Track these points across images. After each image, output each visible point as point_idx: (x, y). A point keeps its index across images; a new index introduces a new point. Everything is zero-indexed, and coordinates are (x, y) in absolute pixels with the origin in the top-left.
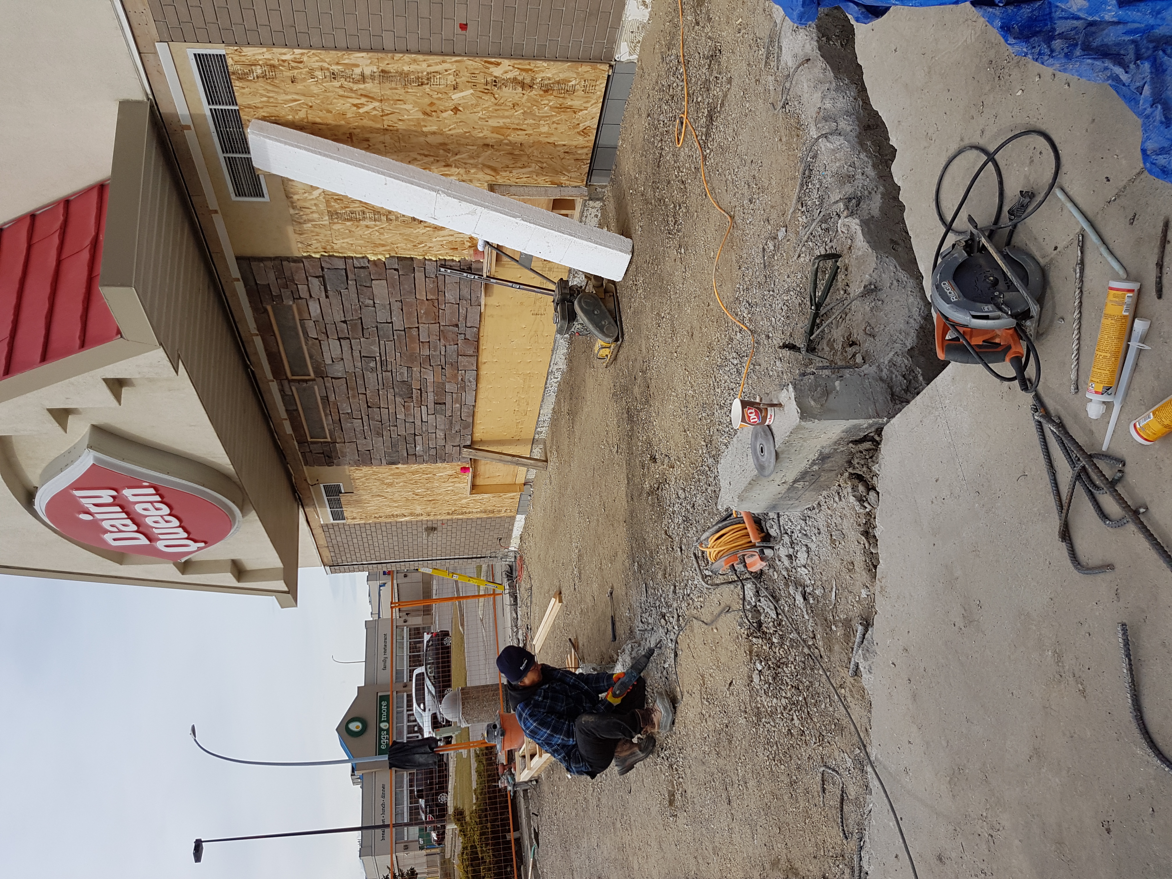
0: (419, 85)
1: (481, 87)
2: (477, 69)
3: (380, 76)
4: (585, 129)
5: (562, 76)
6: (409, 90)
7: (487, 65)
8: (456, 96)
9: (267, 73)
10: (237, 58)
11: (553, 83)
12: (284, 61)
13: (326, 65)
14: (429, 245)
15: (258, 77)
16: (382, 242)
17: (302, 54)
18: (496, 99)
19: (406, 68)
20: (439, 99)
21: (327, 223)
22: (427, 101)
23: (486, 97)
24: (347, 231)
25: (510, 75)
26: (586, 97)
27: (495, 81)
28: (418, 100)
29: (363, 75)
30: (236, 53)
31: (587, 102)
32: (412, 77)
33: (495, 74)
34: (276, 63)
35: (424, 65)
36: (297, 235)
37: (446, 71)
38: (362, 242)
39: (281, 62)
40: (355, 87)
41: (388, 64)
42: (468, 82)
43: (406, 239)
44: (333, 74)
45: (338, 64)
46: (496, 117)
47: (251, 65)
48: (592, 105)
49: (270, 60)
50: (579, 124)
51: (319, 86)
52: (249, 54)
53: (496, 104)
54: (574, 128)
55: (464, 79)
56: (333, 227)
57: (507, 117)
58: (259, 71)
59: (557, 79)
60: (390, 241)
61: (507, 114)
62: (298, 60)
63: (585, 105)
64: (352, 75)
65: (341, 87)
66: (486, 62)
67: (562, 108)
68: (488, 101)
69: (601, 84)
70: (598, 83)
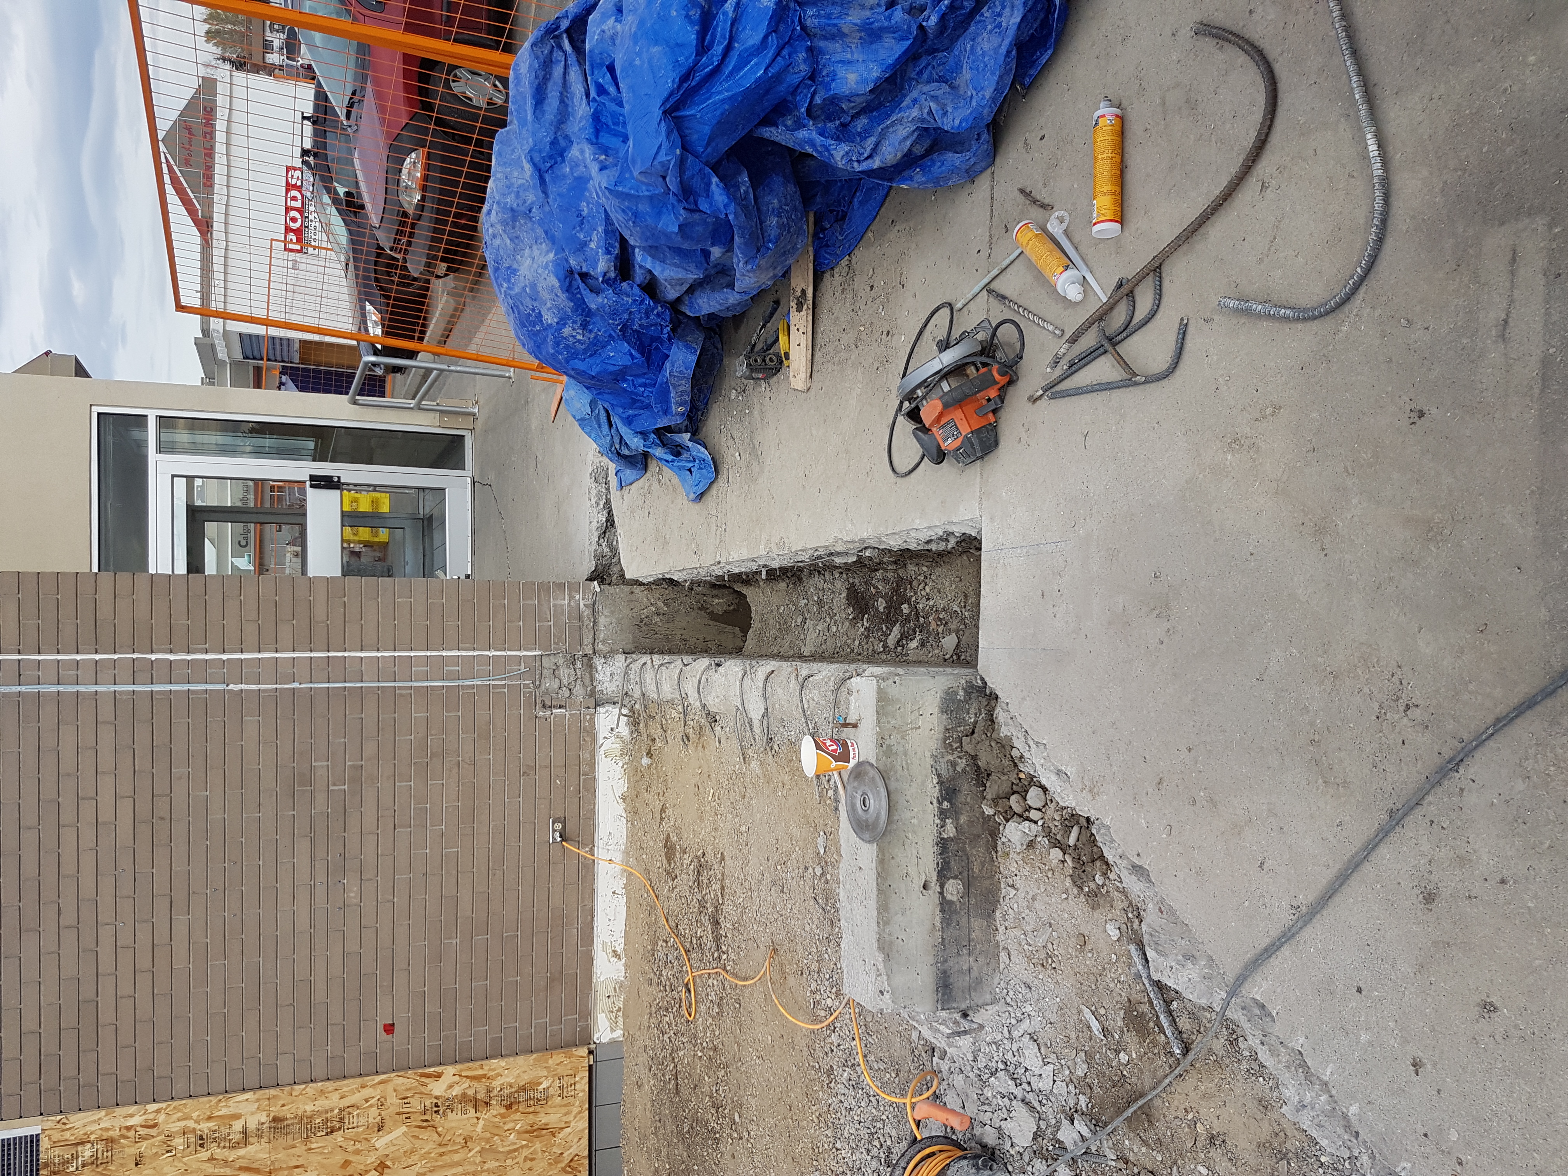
0: (327, 1134)
1: (416, 1120)
2: (410, 1089)
3: (270, 1128)
4: (571, 1161)
5: (526, 1078)
6: (313, 1146)
7: (424, 1079)
8: (381, 1142)
9: (100, 1155)
10: (56, 1136)
11: (516, 1092)
12: (128, 1128)
13: (191, 1124)
15: (83, 1166)
17: (158, 1111)
18: (440, 1135)
19: (309, 1108)
20: (357, 1152)
22: (339, 1158)
23: (424, 1135)
25: (456, 1091)
26: (565, 1105)
27: (437, 1105)
28: (325, 1161)
29: (245, 1132)
30: (59, 1126)
31: (566, 1114)
32: (317, 1121)
33: (436, 1092)
34: (115, 1133)
35: (335, 1097)
37: (367, 1101)
39: (124, 1132)
40: (231, 1155)
41: (283, 1105)
42: (399, 1114)
44: (201, 1138)
45: (210, 1118)
46: (442, 1167)
47: (77, 1144)
48: (575, 1117)
49: (107, 1129)
50: (562, 1154)
51: (176, 1163)
52: (77, 1125)
53: (440, 1145)
54: (557, 1162)
55: (393, 1110)
57: (458, 1164)
58: (87, 1152)
59: (522, 1084)
61: (456, 1157)
62: (150, 1123)
63: (565, 1119)
64: (229, 1134)
65: (212, 1159)
66: (421, 1075)
67: (536, 1131)
68: (428, 1141)
69: (582, 1078)
70: (577, 1079)
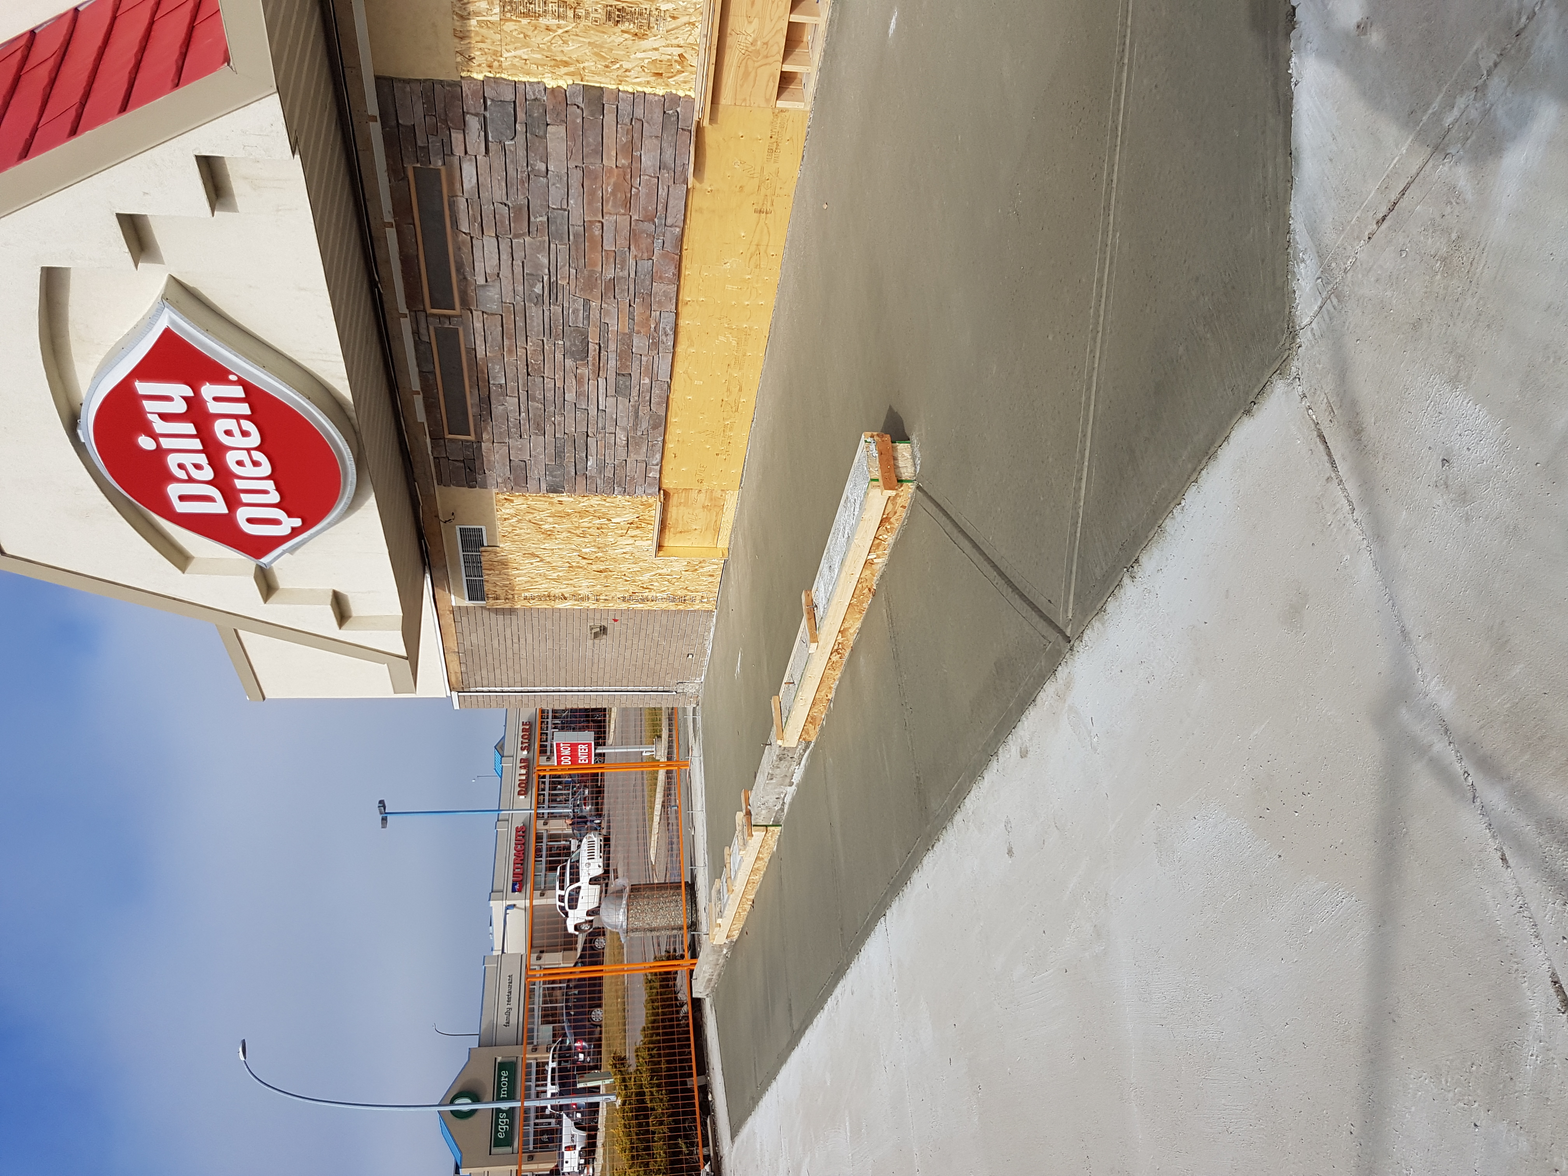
14: (626, 65)
16: (565, 59)
21: (496, 18)
24: (522, 36)
36: (457, 40)
38: (539, 56)
43: (596, 54)
56: (504, 27)
60: (574, 56)
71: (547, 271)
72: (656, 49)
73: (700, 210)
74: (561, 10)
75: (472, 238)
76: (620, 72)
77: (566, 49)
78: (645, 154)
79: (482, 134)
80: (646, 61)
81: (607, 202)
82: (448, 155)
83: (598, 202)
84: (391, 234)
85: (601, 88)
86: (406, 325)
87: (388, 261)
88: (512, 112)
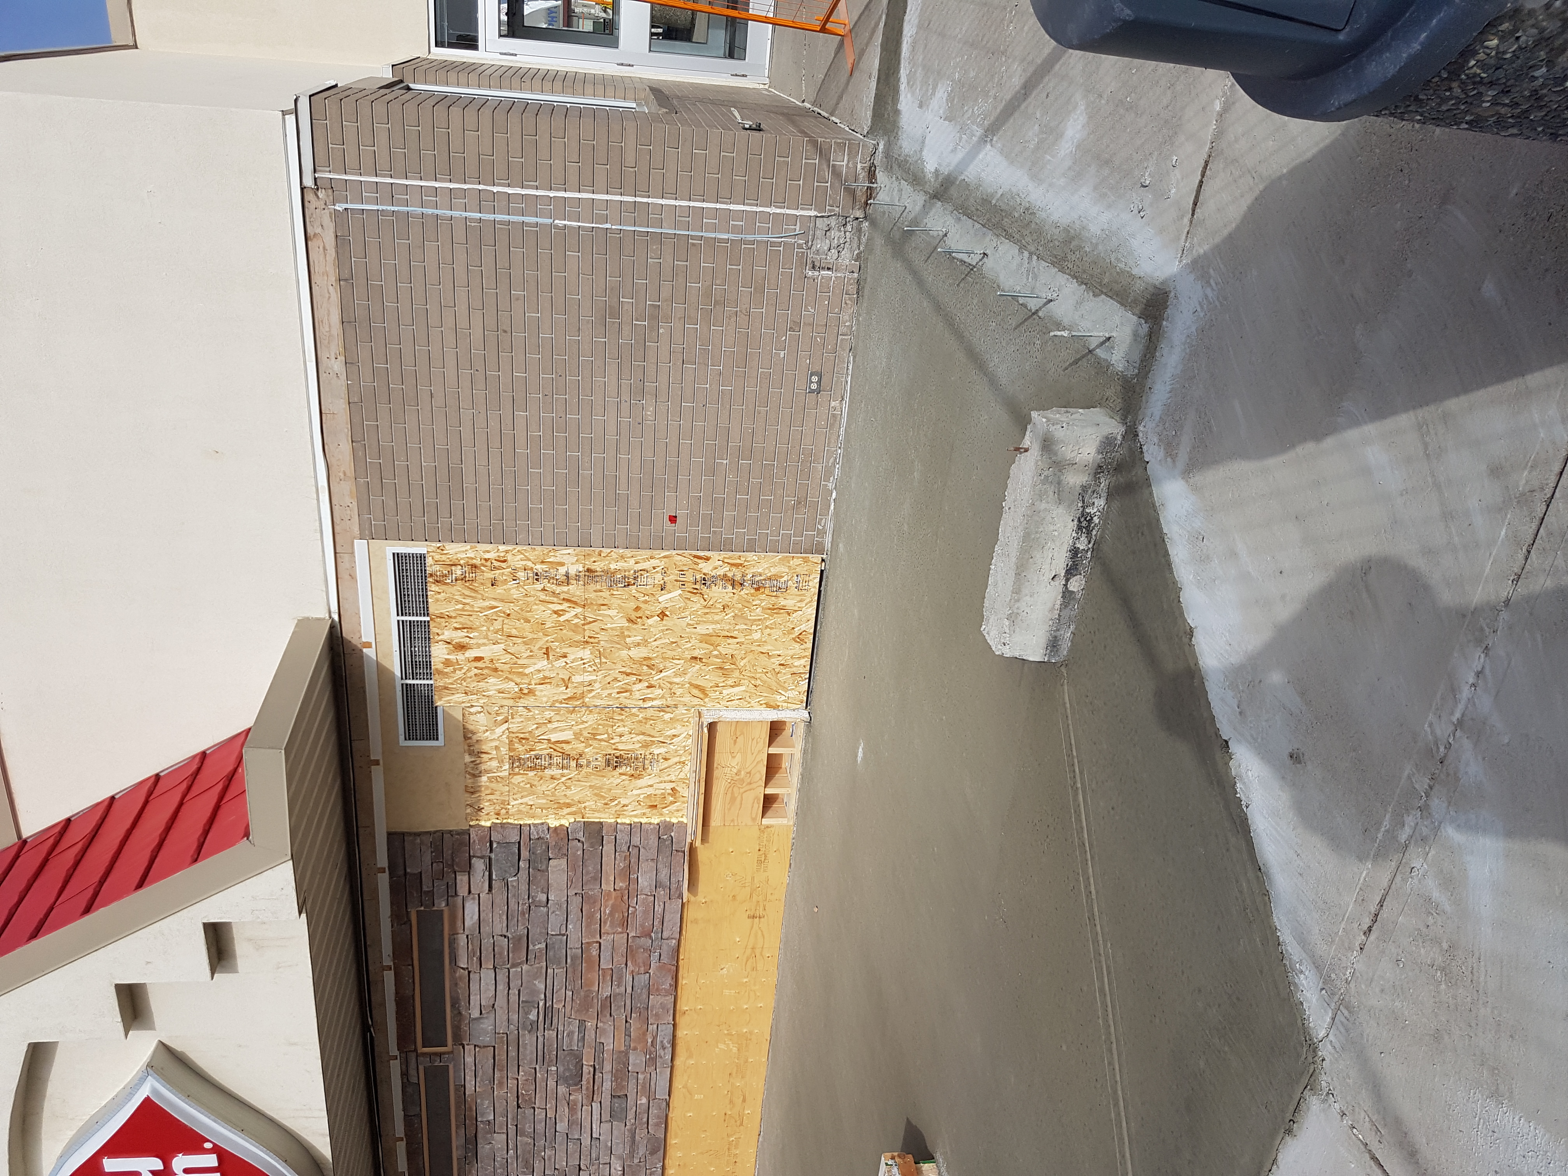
0: (625, 586)
1: (689, 587)
2: (685, 565)
3: (585, 576)
4: (800, 634)
5: (774, 571)
6: (615, 593)
7: (696, 560)
8: (664, 598)
9: (467, 575)
10: (437, 557)
11: (765, 580)
12: (486, 560)
13: (530, 564)
14: (624, 801)
15: (456, 580)
16: (567, 801)
17: (507, 552)
18: (705, 601)
19: (613, 566)
20: (646, 602)
21: (506, 773)
22: (633, 605)
23: (695, 598)
24: (529, 785)
25: (721, 572)
26: (800, 595)
27: (704, 579)
28: (623, 604)
29: (567, 575)
30: (438, 551)
31: (801, 601)
32: (618, 576)
33: (705, 571)
34: (477, 562)
35: (632, 561)
36: (467, 795)
37: (654, 568)
38: (544, 801)
39: (483, 562)
40: (558, 589)
41: (594, 562)
42: (676, 581)
43: (596, 795)
44: (537, 574)
45: (543, 562)
46: (705, 622)
47: (452, 565)
48: (806, 605)
49: (472, 558)
50: (793, 628)
51: (521, 589)
52: (451, 552)
53: (705, 607)
54: (789, 633)
55: (673, 577)
56: (513, 780)
57: (717, 622)
58: (458, 571)
59: (769, 575)
60: (576, 798)
61: (717, 618)
62: (502, 559)
63: (799, 605)
64: (556, 576)
65: (544, 590)
66: (695, 557)
67: (775, 609)
68: (697, 603)
69: (814, 578)
70: (810, 578)
71: (543, 996)
72: (651, 786)
73: (696, 921)
74: (565, 761)
75: (469, 972)
76: (618, 808)
77: (568, 793)
78: (642, 875)
79: (487, 873)
80: (642, 796)
81: (605, 923)
82: (452, 896)
83: (596, 923)
84: (389, 977)
85: (601, 823)
86: (395, 1067)
87: (383, 1004)
88: (517, 851)
